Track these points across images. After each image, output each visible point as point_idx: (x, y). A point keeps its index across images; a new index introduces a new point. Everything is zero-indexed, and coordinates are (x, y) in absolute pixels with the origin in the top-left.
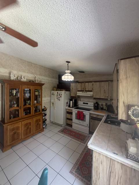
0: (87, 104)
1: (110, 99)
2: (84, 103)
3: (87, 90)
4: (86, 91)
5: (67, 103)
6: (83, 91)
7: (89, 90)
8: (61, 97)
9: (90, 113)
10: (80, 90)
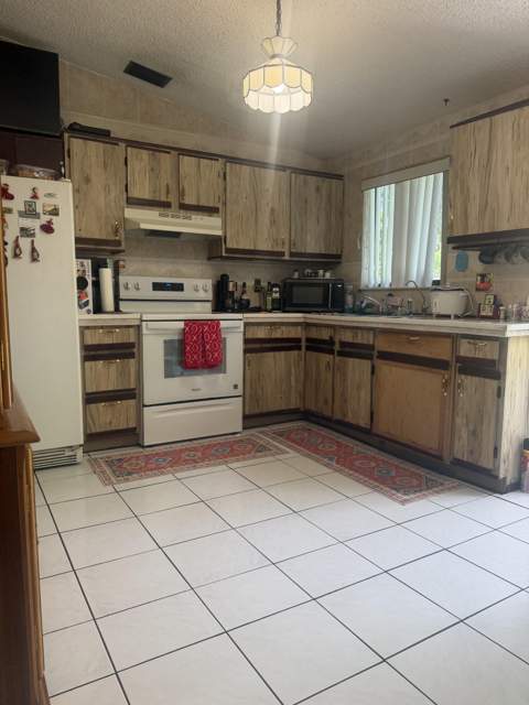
0: (179, 287)
1: (292, 254)
2: (157, 287)
3: (194, 202)
4: (183, 207)
5: (82, 283)
6: (167, 205)
7: (203, 203)
8: (48, 228)
9: (246, 325)
10: (147, 196)
